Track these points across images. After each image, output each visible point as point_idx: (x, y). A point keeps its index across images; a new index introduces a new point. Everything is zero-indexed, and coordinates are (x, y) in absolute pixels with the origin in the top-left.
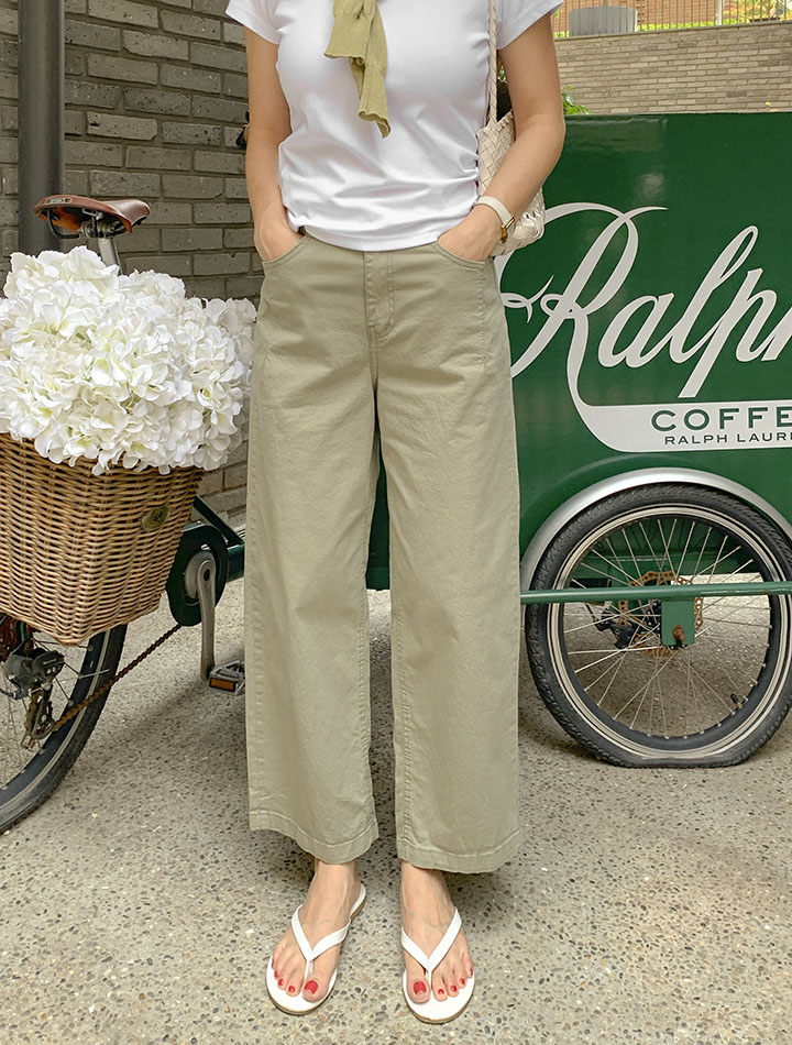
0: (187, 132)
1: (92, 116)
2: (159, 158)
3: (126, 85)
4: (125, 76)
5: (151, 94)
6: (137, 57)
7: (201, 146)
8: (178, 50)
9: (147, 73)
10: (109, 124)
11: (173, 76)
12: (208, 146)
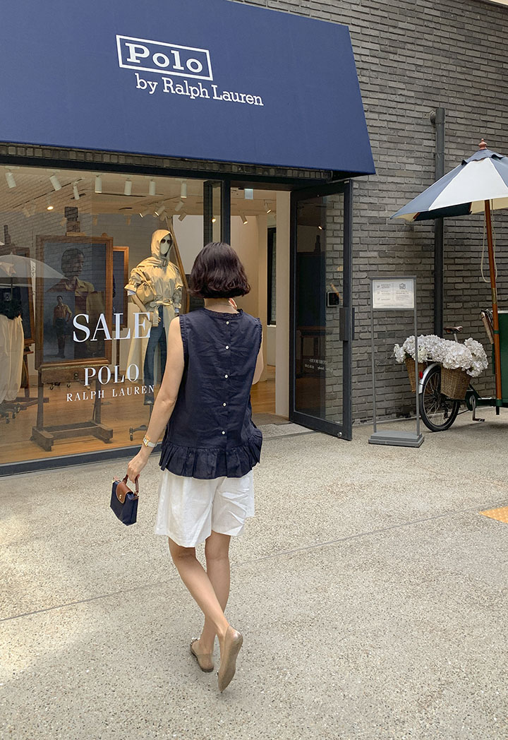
0: (470, 305)
1: (448, 304)
2: (463, 311)
3: (455, 296)
4: (455, 294)
5: (460, 297)
6: (458, 289)
7: (473, 308)
8: (468, 286)
9: (460, 293)
10: (451, 305)
11: (466, 292)
12: (475, 308)
